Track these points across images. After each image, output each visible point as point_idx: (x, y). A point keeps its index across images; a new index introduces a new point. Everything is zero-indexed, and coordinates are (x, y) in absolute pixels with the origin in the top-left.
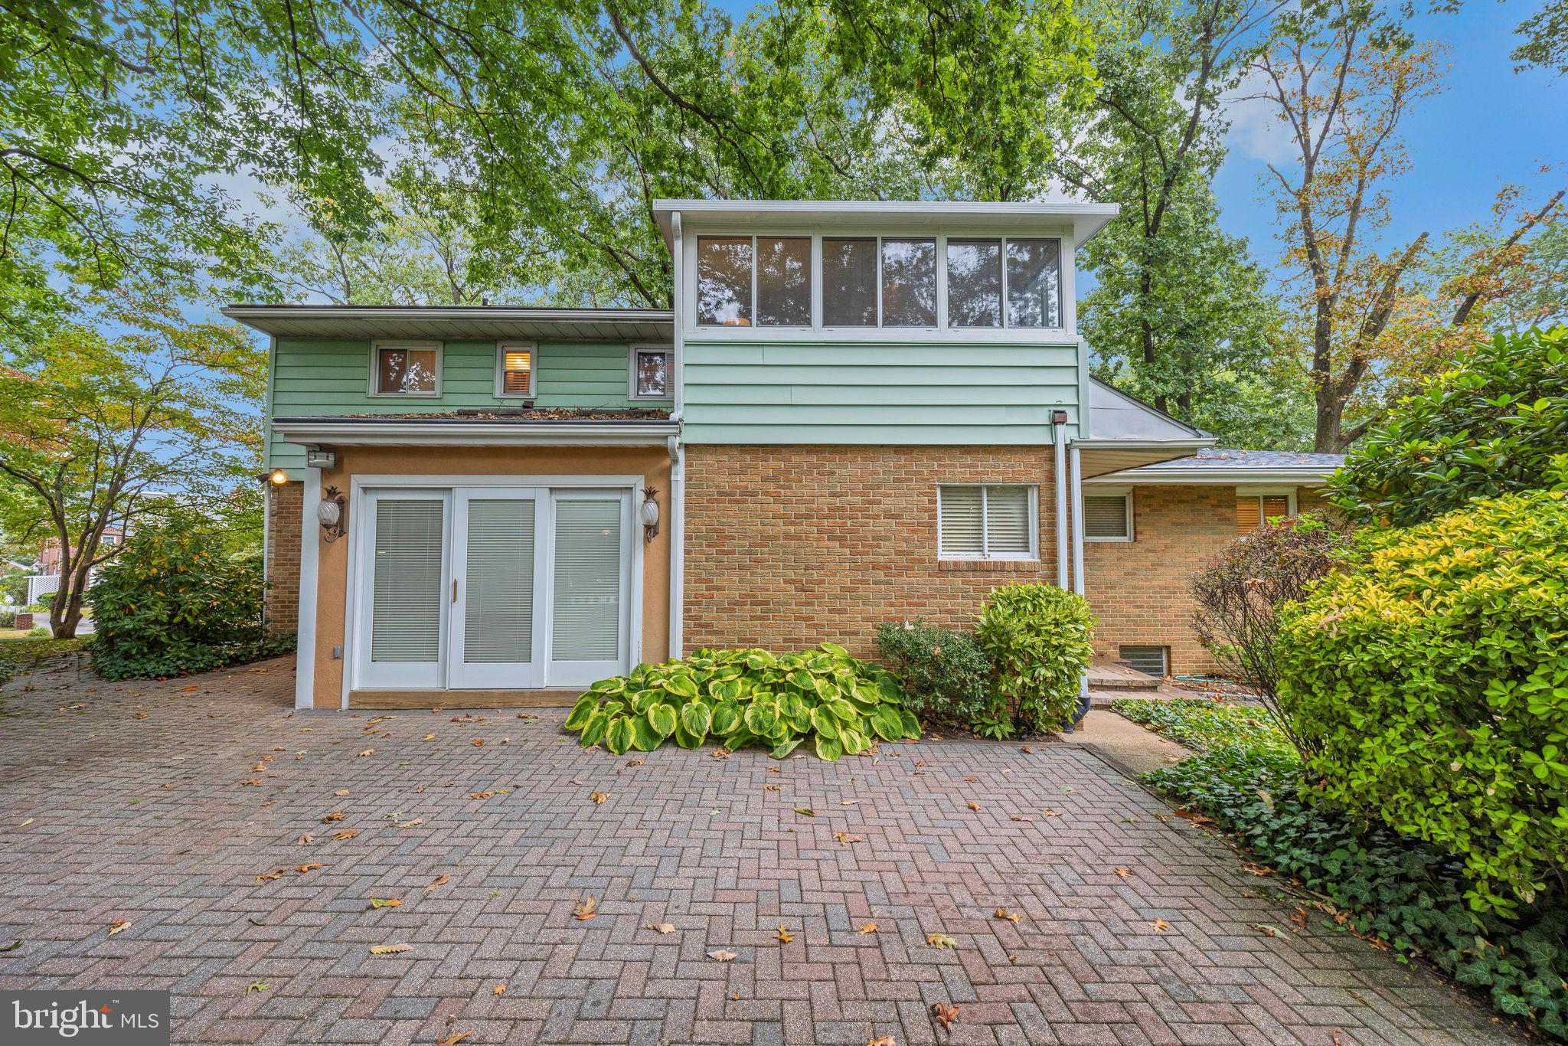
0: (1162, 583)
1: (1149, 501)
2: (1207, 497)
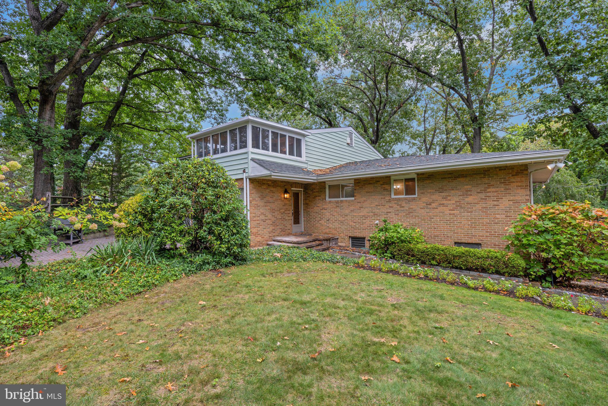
0: (363, 214)
1: (359, 184)
2: (379, 181)
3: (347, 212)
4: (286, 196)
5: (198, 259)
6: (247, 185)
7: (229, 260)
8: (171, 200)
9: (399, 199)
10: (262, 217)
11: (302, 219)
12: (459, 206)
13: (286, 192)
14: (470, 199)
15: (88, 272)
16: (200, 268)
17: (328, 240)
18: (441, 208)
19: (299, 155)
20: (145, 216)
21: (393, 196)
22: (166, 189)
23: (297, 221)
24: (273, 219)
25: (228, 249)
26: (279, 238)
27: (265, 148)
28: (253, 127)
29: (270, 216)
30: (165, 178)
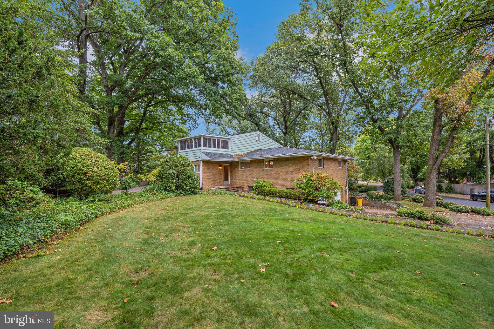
1: (252, 162)
3: (247, 175)
4: (220, 168)
5: (178, 192)
6: (201, 163)
7: (189, 192)
8: (169, 171)
9: (267, 169)
10: (209, 177)
11: (229, 178)
12: (287, 172)
13: (220, 166)
14: (291, 170)
15: (143, 195)
16: (179, 194)
17: (239, 188)
18: (281, 173)
19: (227, 148)
20: (160, 177)
21: (265, 168)
22: (167, 167)
23: (226, 179)
24: (214, 178)
25: (189, 189)
26: (216, 187)
27: (210, 147)
28: (204, 138)
29: (212, 177)
30: (167, 164)
